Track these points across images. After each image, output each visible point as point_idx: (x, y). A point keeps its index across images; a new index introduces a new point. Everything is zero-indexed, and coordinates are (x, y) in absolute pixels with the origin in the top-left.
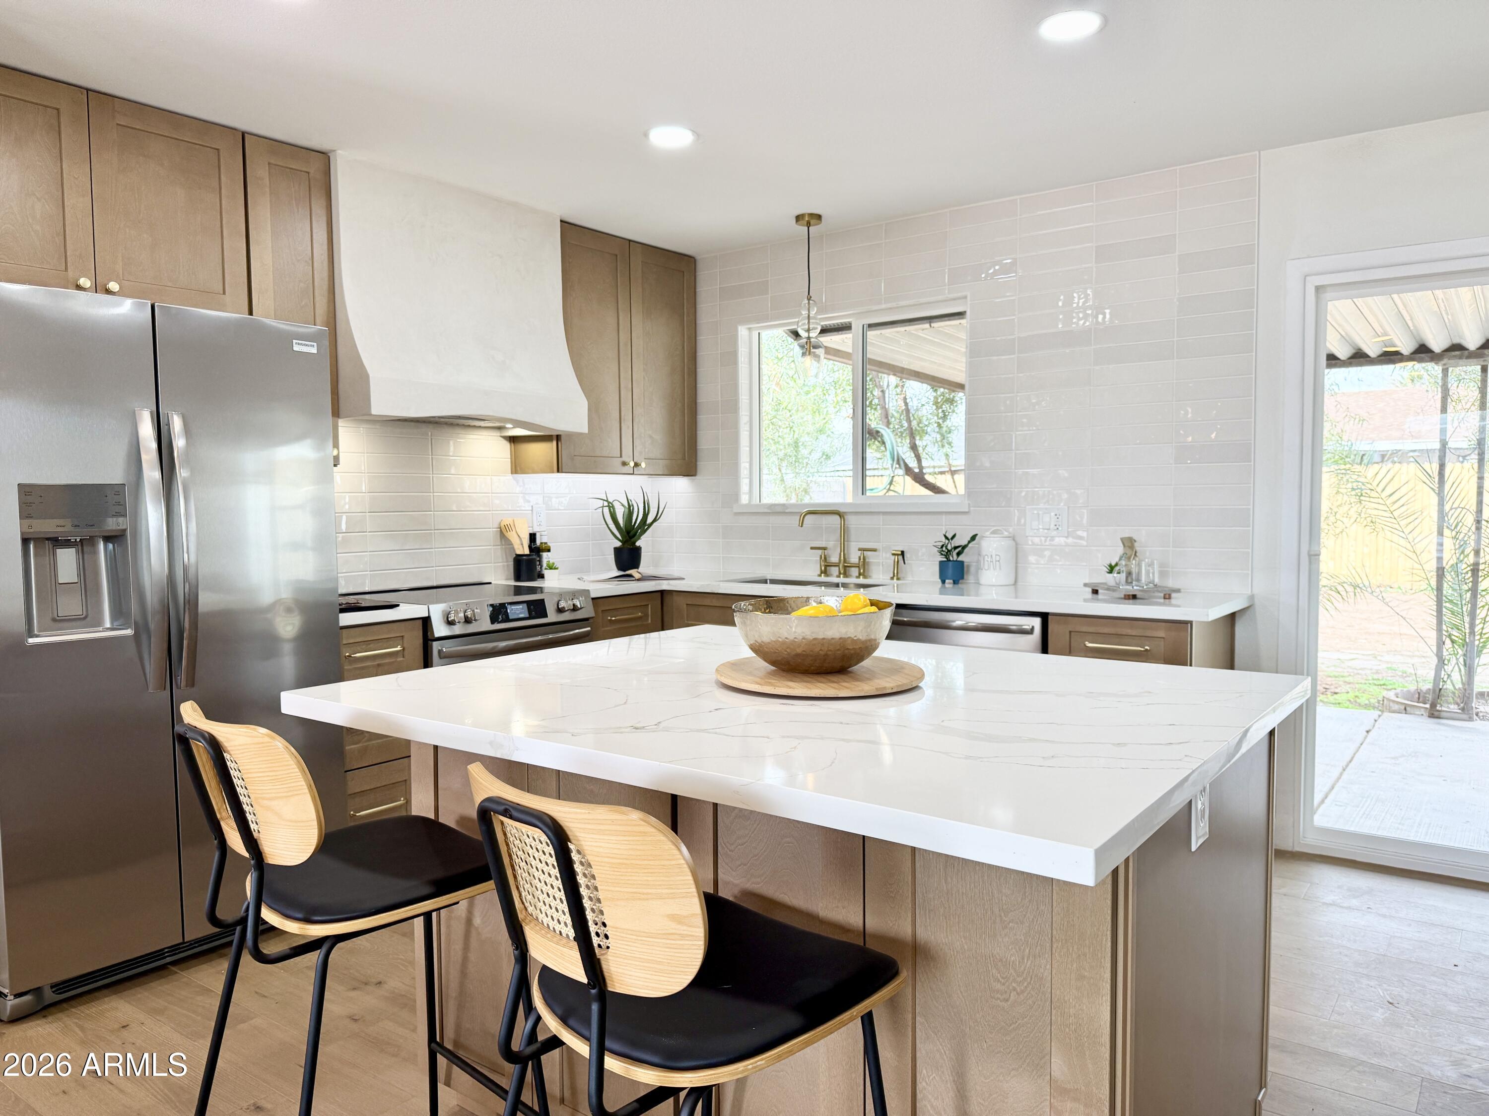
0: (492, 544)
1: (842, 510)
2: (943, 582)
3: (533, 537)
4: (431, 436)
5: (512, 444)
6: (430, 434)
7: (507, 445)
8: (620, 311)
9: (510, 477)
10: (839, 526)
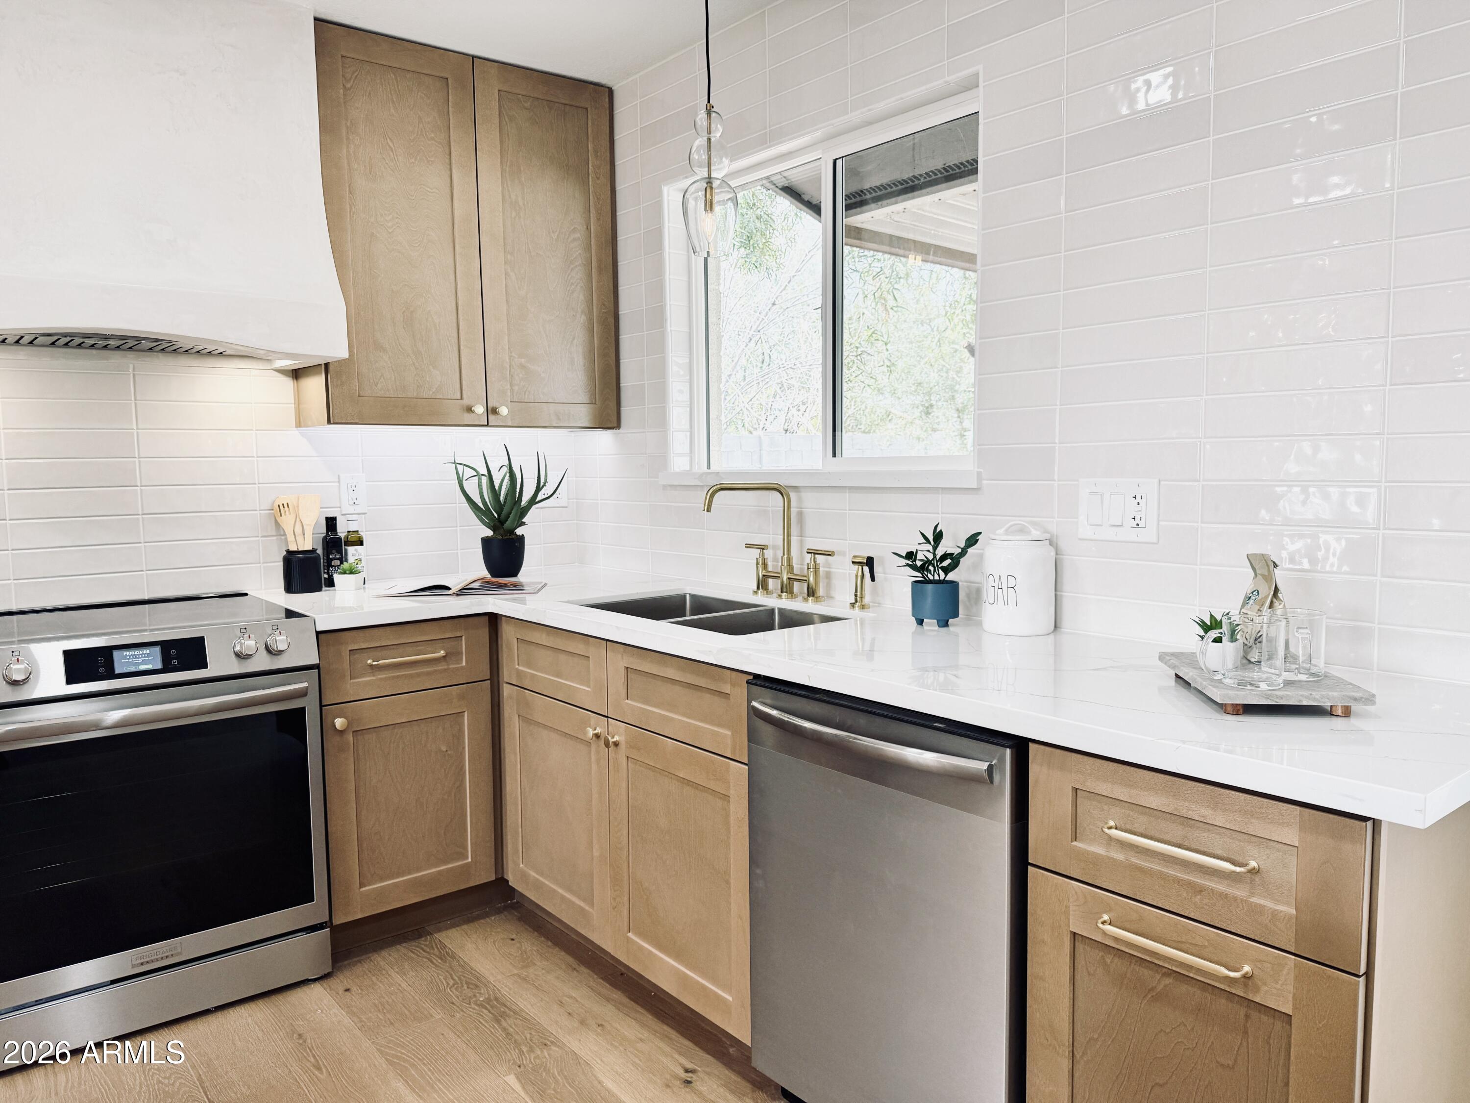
0: (260, 536)
1: (783, 482)
2: (920, 622)
3: (331, 523)
4: (134, 370)
5: (295, 381)
6: (131, 366)
7: (288, 383)
8: (454, 166)
9: (295, 432)
10: (782, 509)
